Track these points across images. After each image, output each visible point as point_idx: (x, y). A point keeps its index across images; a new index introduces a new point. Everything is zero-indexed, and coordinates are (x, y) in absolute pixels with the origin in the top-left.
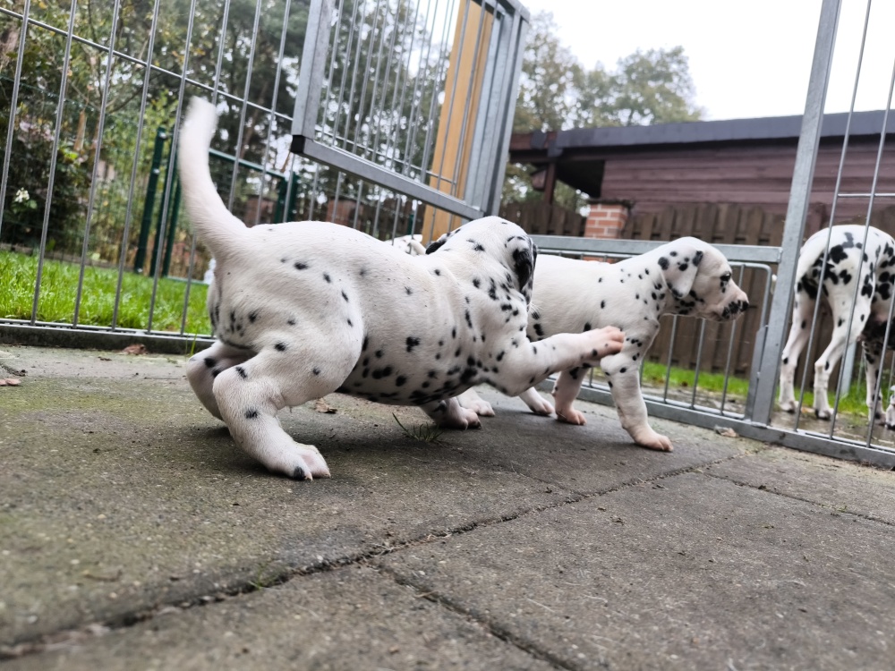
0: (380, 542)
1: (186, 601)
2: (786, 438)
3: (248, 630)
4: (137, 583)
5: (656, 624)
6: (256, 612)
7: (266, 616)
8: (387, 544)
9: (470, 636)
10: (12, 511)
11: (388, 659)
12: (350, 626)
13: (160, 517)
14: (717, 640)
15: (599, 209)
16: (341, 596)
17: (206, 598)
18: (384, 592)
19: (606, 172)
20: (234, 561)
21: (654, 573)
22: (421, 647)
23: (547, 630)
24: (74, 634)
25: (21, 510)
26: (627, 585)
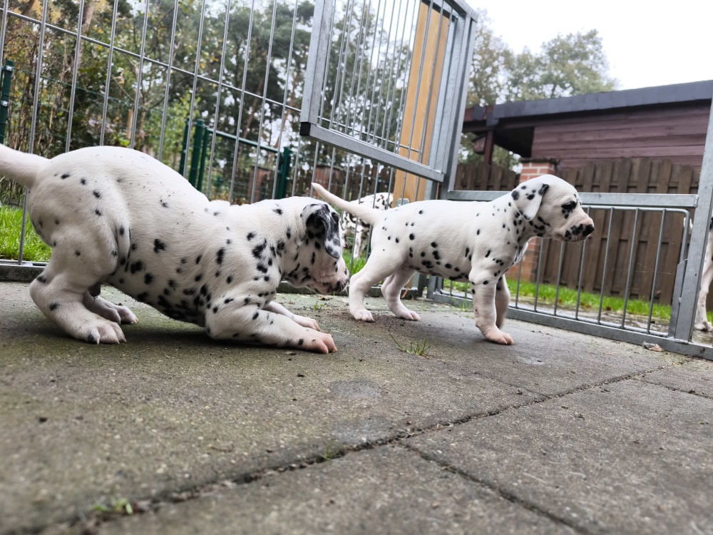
0: (403, 429)
1: (281, 467)
2: (706, 352)
3: (329, 488)
4: (246, 454)
5: (628, 494)
6: (331, 476)
7: (339, 479)
8: (409, 430)
9: (488, 498)
10: (149, 403)
11: (433, 512)
12: (399, 488)
13: (246, 408)
14: (678, 508)
15: (531, 166)
16: (387, 466)
17: (294, 465)
18: (415, 464)
19: (535, 137)
20: (305, 440)
21: (618, 456)
22: (454, 505)
23: (544, 496)
24: (215, 486)
25: (154, 402)
26: (597, 465)
